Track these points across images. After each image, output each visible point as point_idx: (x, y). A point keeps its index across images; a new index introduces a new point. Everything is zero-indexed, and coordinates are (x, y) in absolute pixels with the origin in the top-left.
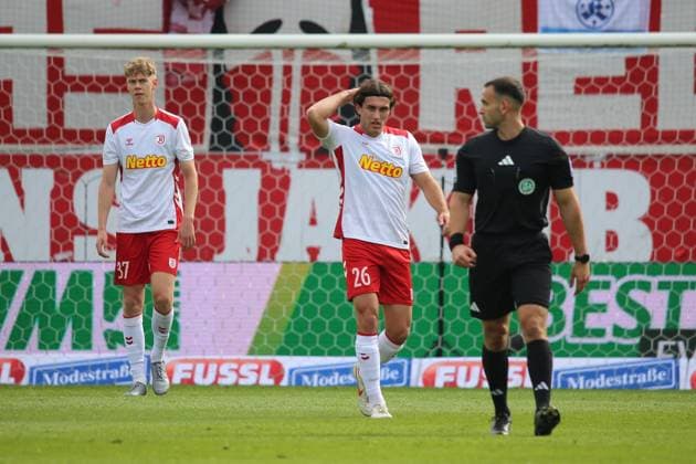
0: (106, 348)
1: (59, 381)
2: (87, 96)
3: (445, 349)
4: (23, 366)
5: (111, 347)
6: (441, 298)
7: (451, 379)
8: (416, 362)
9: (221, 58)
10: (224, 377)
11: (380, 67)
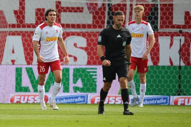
0: (73, 92)
1: (59, 102)
2: (68, 13)
3: (181, 93)
4: (48, 97)
5: (75, 92)
6: (180, 77)
7: (183, 103)
8: (172, 97)
9: (111, 2)
10: (111, 101)
11: (161, 5)
